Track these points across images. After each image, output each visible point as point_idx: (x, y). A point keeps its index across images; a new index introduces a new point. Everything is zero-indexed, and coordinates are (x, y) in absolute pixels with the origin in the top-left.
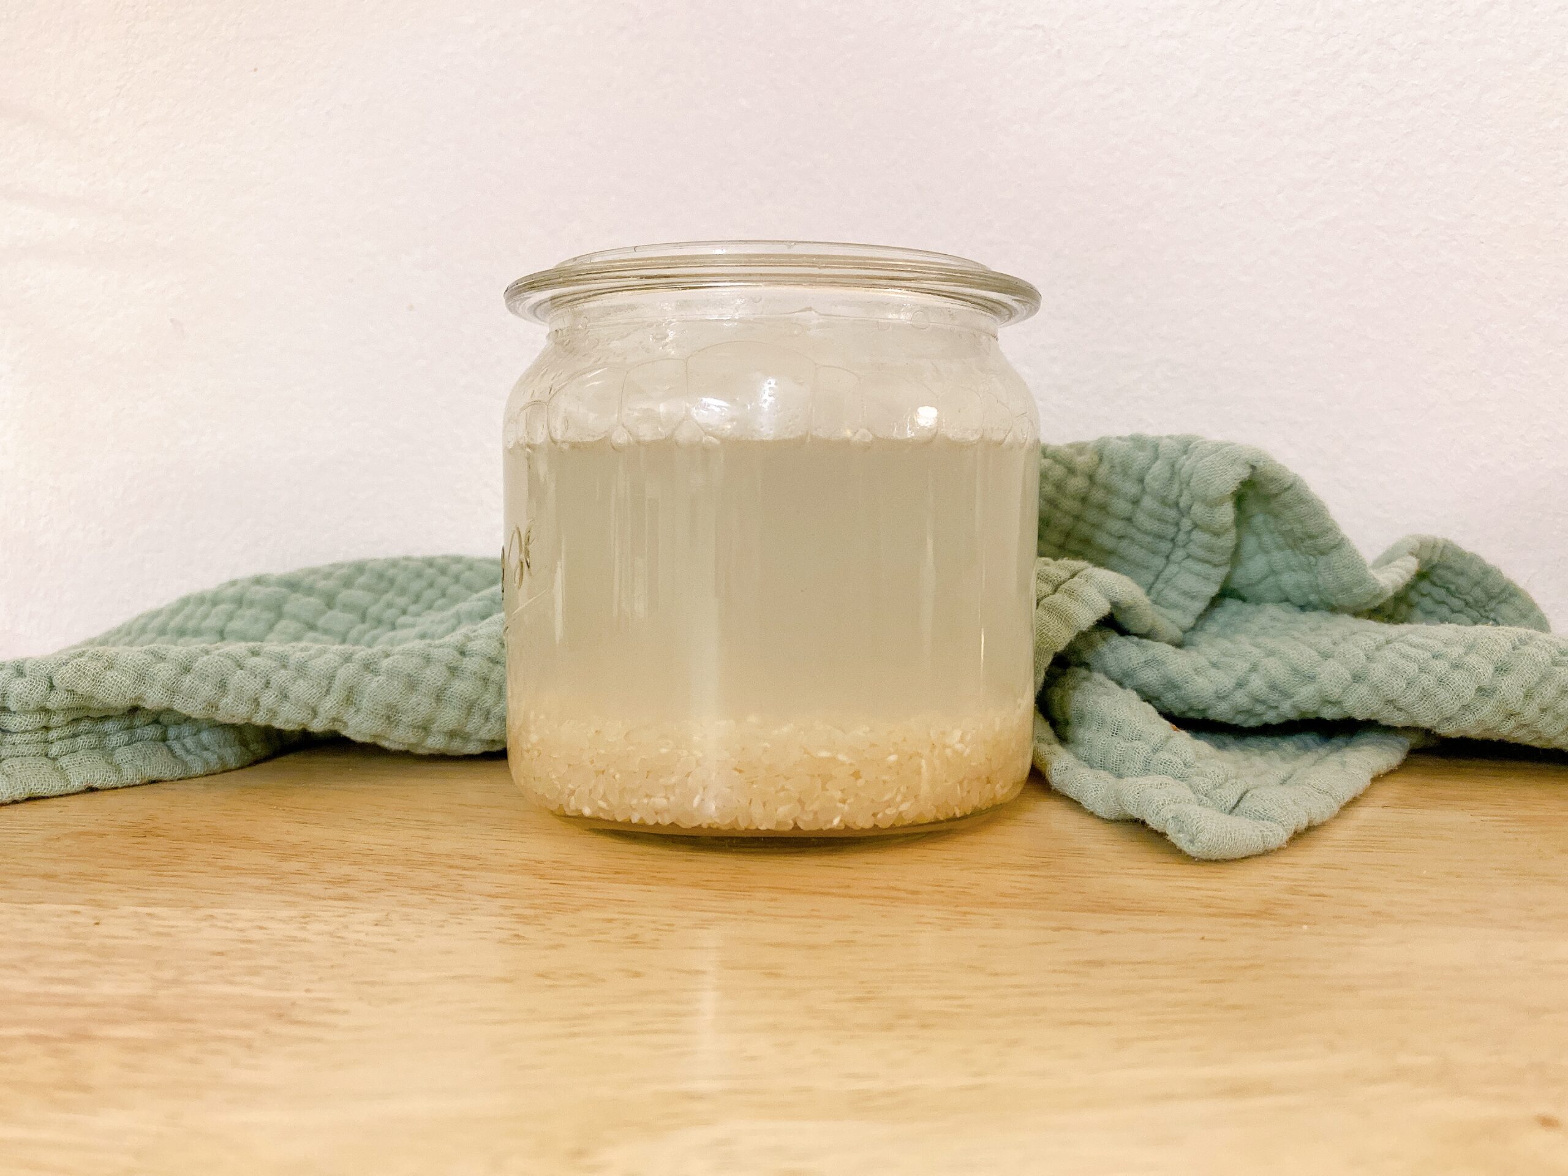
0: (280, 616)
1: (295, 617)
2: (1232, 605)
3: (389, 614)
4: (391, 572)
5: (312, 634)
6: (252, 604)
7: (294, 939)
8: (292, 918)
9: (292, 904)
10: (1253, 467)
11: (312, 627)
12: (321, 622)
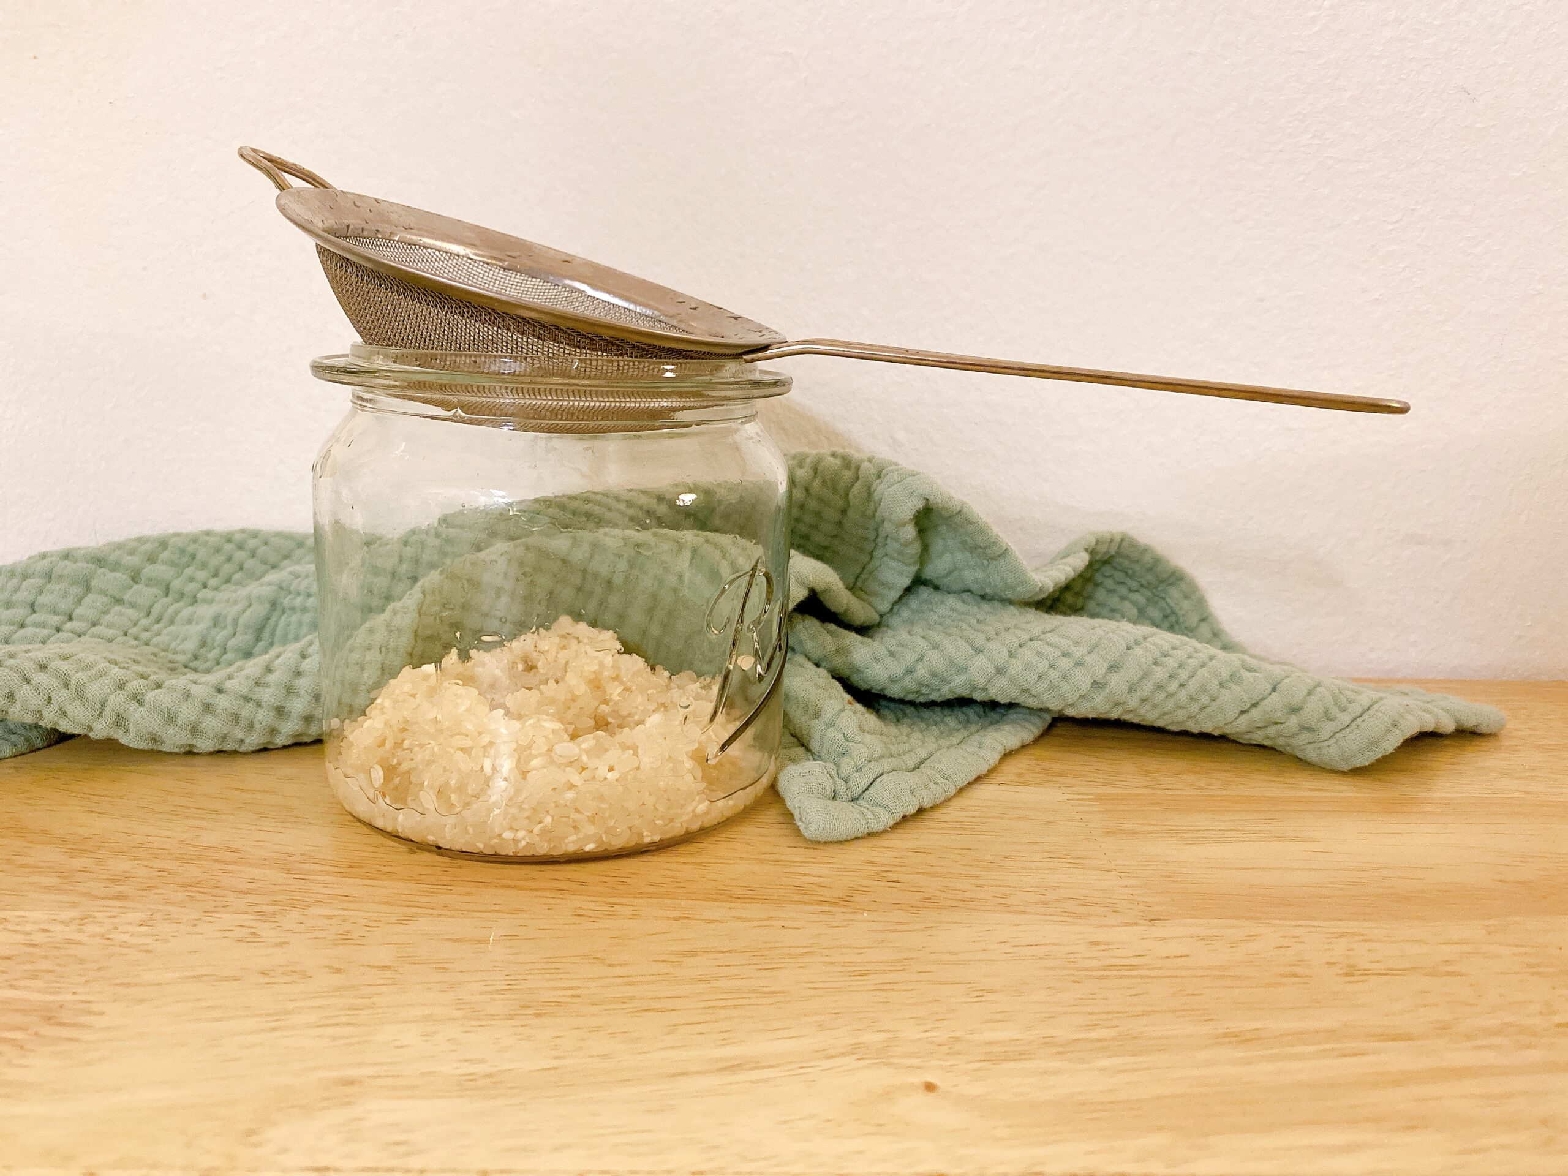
0: (88, 589)
1: (103, 592)
2: (925, 592)
3: (191, 587)
4: (191, 548)
5: (117, 608)
6: (60, 577)
7: (71, 942)
8: (72, 919)
9: (74, 905)
10: (927, 500)
11: (119, 601)
12: (127, 597)
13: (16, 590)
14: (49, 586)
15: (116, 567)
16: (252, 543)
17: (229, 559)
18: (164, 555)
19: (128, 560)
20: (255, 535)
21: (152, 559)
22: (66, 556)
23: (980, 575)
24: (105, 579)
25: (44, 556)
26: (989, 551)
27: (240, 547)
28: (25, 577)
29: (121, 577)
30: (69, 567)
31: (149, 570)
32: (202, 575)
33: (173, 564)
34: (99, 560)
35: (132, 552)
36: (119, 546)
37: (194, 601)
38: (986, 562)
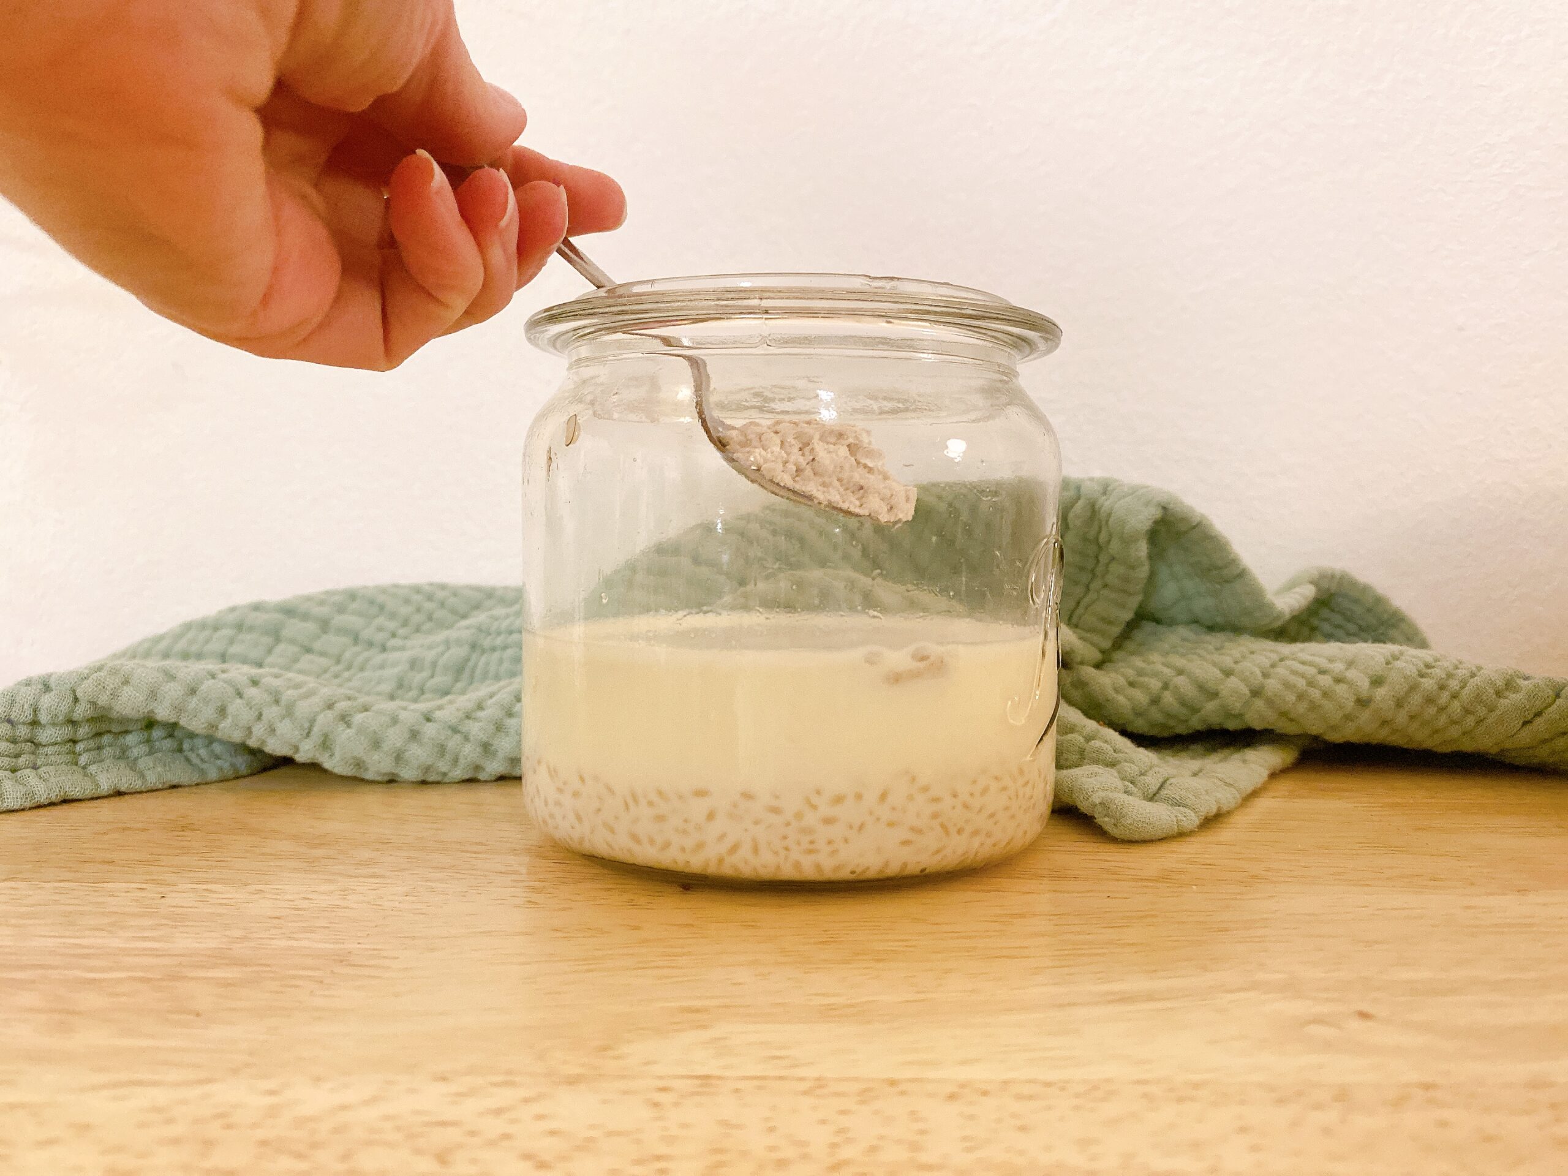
0: (278, 640)
1: (292, 641)
2: (1149, 626)
3: (380, 637)
4: (381, 598)
5: (308, 657)
6: (251, 629)
10: (1164, 508)
11: (309, 650)
12: (317, 645)
13: (207, 641)
14: (241, 637)
15: (305, 617)
16: (440, 594)
17: (418, 610)
18: (354, 606)
19: (317, 611)
20: (443, 587)
21: (341, 609)
22: (257, 607)
23: (1210, 602)
24: (294, 628)
25: (233, 609)
26: (1226, 572)
27: (430, 598)
28: (216, 628)
29: (311, 627)
30: (261, 618)
31: (339, 620)
32: (391, 625)
33: (360, 614)
34: (288, 611)
35: (322, 603)
36: (309, 599)
37: (384, 649)
38: (1218, 586)
